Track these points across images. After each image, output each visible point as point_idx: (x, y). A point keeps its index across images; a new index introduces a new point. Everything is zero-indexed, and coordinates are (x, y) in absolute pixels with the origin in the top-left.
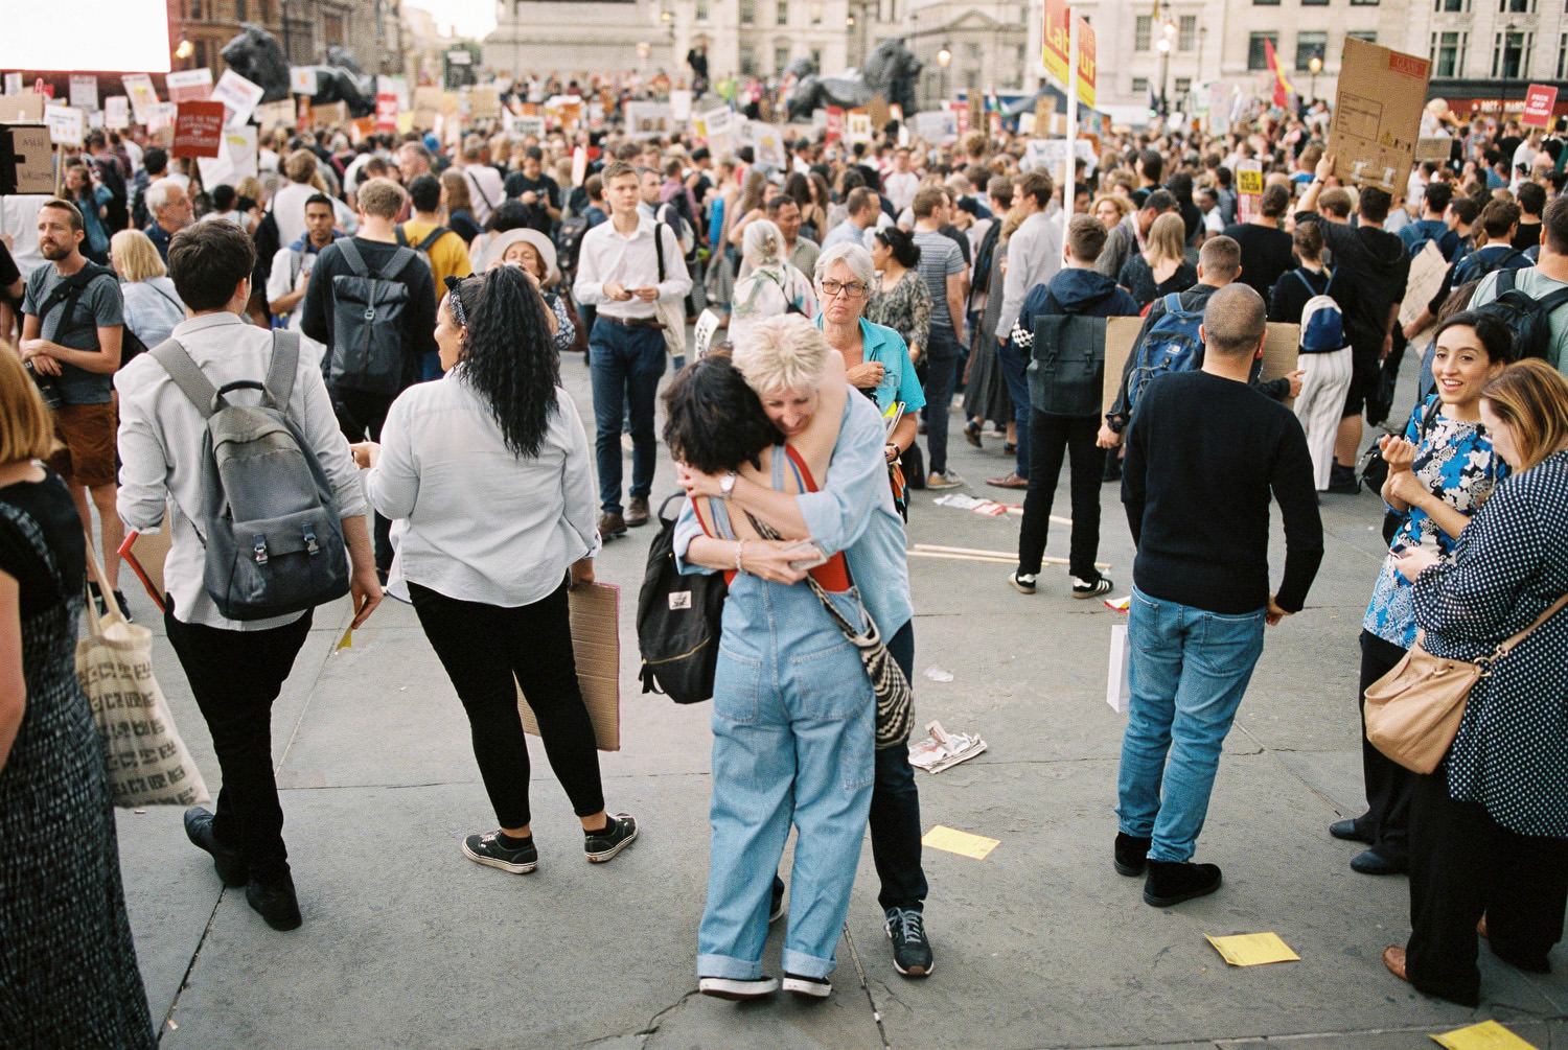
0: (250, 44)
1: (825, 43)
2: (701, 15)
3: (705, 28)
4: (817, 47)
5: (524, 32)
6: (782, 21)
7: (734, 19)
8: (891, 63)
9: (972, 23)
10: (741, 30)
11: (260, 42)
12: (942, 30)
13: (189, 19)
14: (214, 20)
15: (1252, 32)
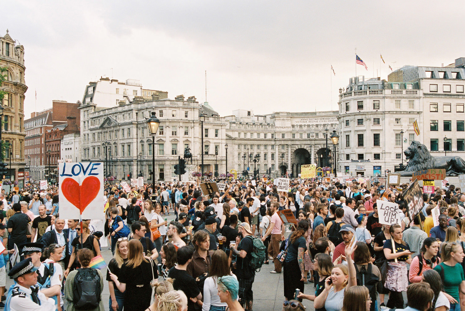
2: (186, 133)
3: (188, 138)
15: (431, 139)
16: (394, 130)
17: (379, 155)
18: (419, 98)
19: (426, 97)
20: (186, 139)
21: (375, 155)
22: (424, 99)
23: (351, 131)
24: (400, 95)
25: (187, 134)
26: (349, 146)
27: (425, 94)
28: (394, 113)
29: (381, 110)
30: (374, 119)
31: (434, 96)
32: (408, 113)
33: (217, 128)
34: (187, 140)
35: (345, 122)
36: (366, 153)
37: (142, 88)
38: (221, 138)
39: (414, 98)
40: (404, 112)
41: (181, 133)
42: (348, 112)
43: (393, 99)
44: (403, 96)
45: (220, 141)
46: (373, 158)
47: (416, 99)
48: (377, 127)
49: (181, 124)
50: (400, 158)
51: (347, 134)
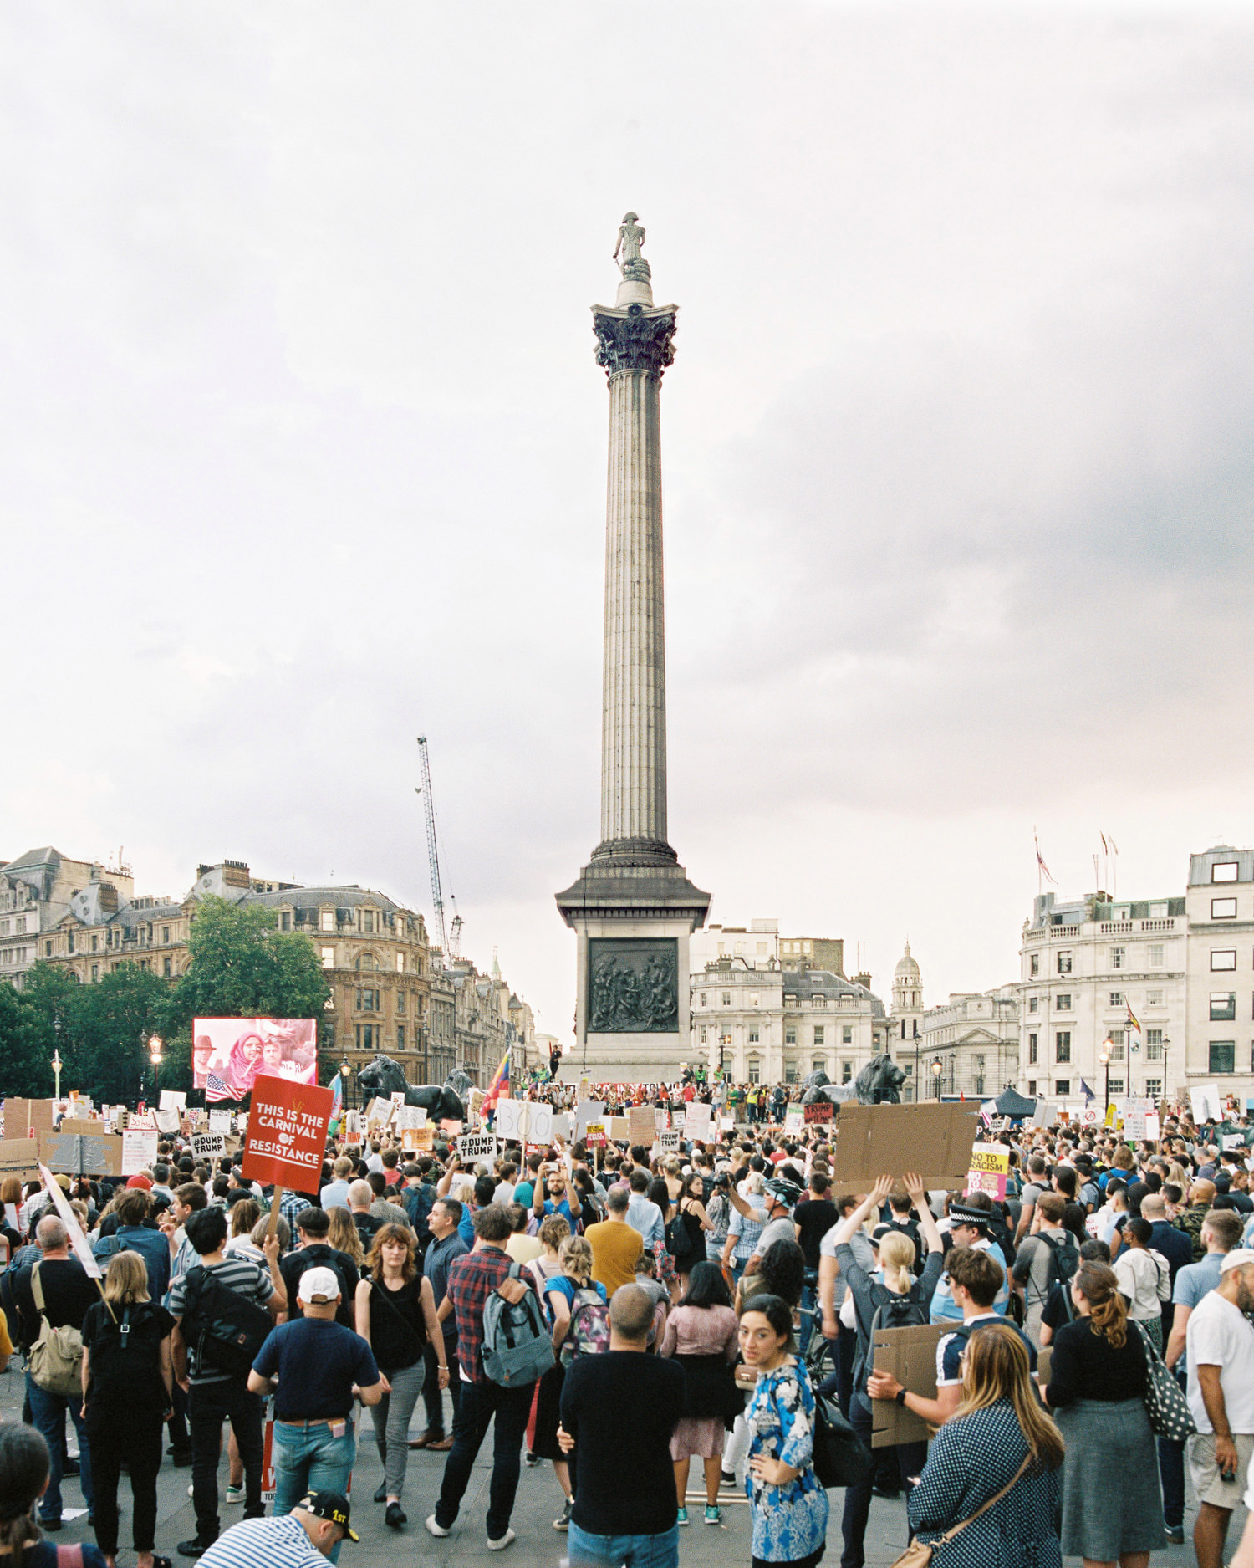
0: (379, 1069)
1: (854, 1057)
2: (753, 1038)
3: (757, 1047)
4: (847, 1060)
5: (591, 1056)
6: (818, 1041)
7: (780, 1041)
8: (878, 1075)
9: (978, 1038)
10: (784, 1047)
11: (387, 1067)
12: (954, 1045)
13: (363, 1048)
14: (381, 1048)
15: (1211, 1042)
16: (1105, 1022)
17: (1067, 1083)
18: (1177, 937)
19: (1196, 935)
20: (751, 1050)
21: (1058, 1083)
22: (1193, 940)
23: (1040, 1025)
24: (1124, 935)
25: (757, 1040)
26: (1035, 1060)
27: (1193, 927)
28: (1105, 979)
29: (1075, 973)
30: (1058, 997)
31: (1222, 930)
32: (1142, 977)
33: (848, 1022)
34: (754, 1053)
35: (1028, 1001)
36: (1039, 1079)
37: (780, 936)
38: (858, 1046)
39: (1160, 938)
40: (1130, 975)
41: (739, 1038)
42: (1035, 978)
43: (1105, 945)
44: (1134, 936)
45: (856, 1052)
46: (1054, 1091)
47: (1169, 941)
48: (1063, 1016)
49: (740, 1020)
50: (1121, 1090)
51: (1033, 1031)
